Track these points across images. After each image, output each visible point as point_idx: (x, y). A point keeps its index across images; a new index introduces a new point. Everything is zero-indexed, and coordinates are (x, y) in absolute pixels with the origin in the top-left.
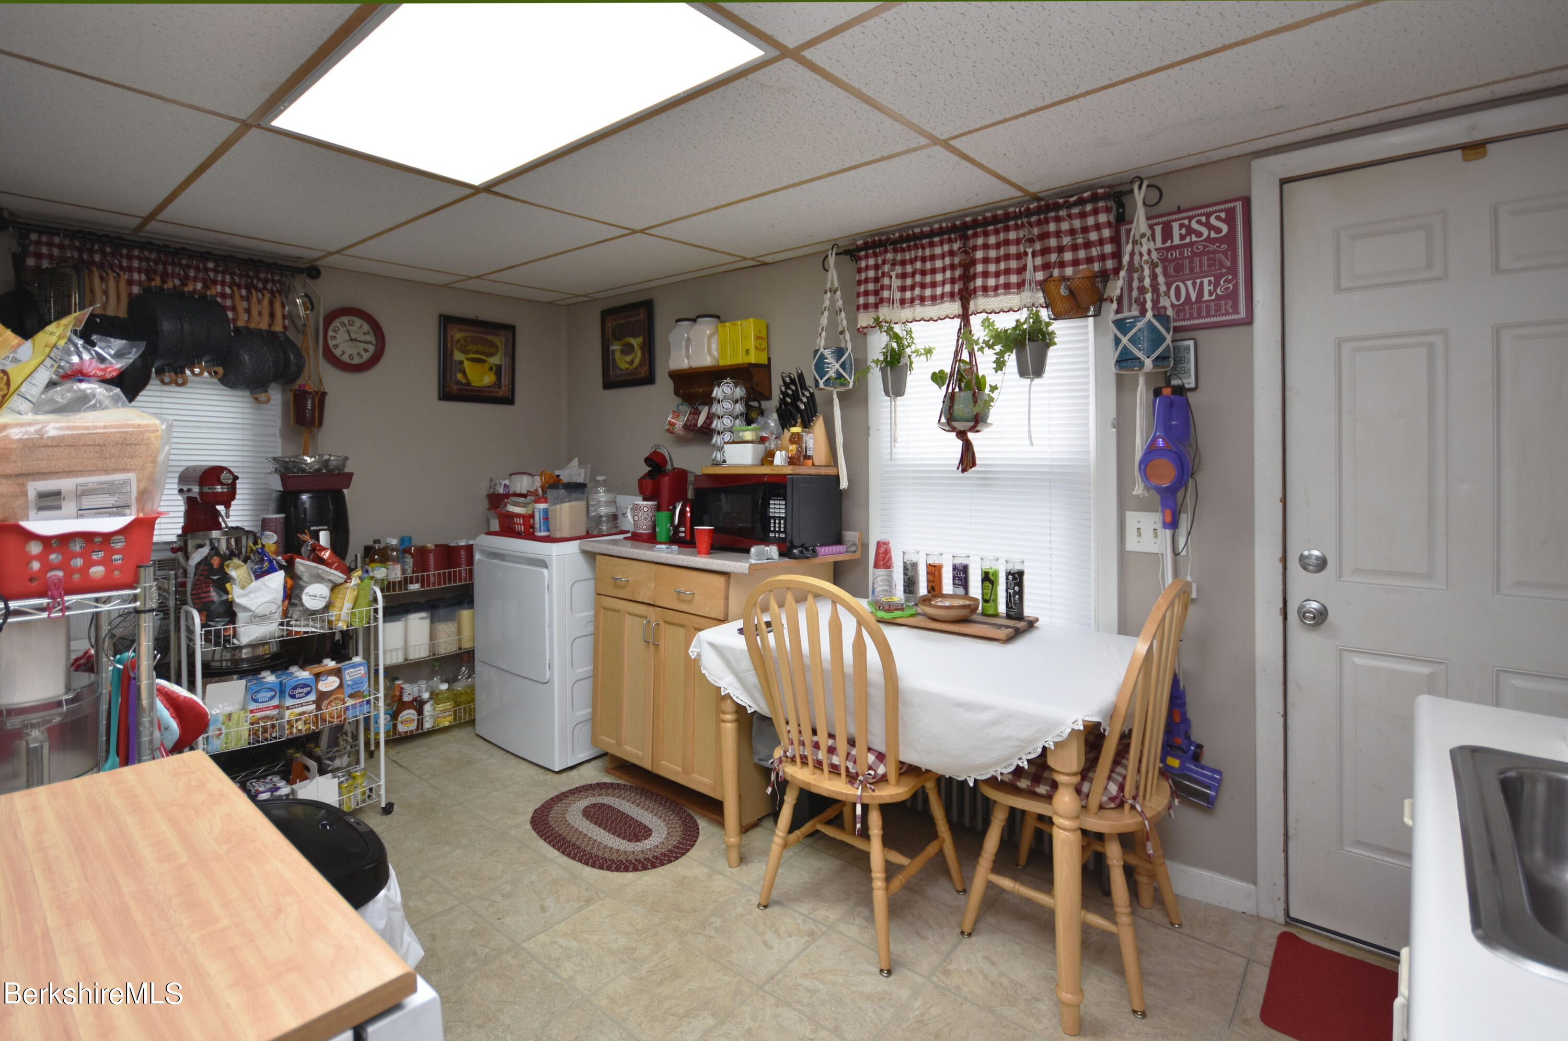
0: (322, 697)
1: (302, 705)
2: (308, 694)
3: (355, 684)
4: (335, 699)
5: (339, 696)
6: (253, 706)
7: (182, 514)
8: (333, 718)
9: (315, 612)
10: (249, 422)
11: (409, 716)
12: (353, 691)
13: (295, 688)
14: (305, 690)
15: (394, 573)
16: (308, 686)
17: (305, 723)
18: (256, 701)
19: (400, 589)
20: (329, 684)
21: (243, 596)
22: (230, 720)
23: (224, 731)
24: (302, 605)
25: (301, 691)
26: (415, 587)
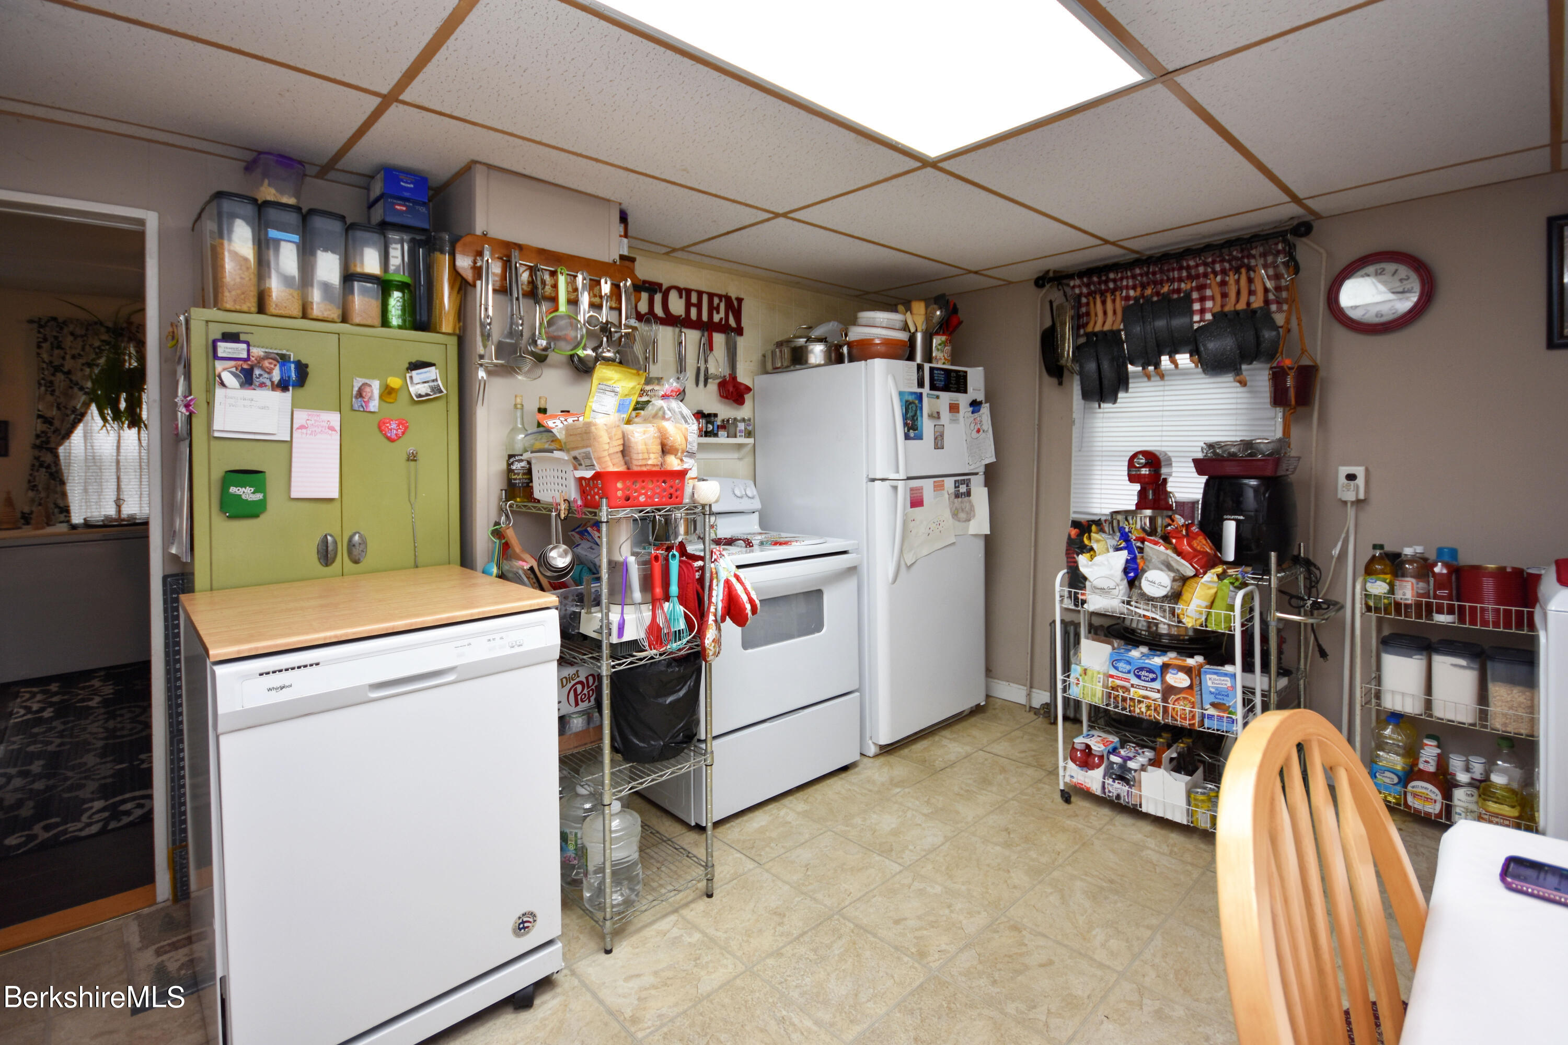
0: (1168, 691)
1: (1146, 689)
2: (1153, 680)
3: (1219, 694)
4: (1185, 698)
5: (1190, 698)
6: (1113, 672)
7: (1136, 493)
8: (1185, 719)
9: (1152, 599)
10: (1245, 406)
11: (1424, 791)
12: (1216, 701)
13: (1141, 669)
14: (1152, 676)
15: (1401, 592)
16: (1154, 673)
17: (1148, 707)
18: (1116, 668)
19: (1419, 616)
20: (1179, 680)
21: (1087, 566)
22: (1085, 674)
23: (1081, 683)
24: (1140, 588)
25: (1147, 674)
26: (1442, 619)
